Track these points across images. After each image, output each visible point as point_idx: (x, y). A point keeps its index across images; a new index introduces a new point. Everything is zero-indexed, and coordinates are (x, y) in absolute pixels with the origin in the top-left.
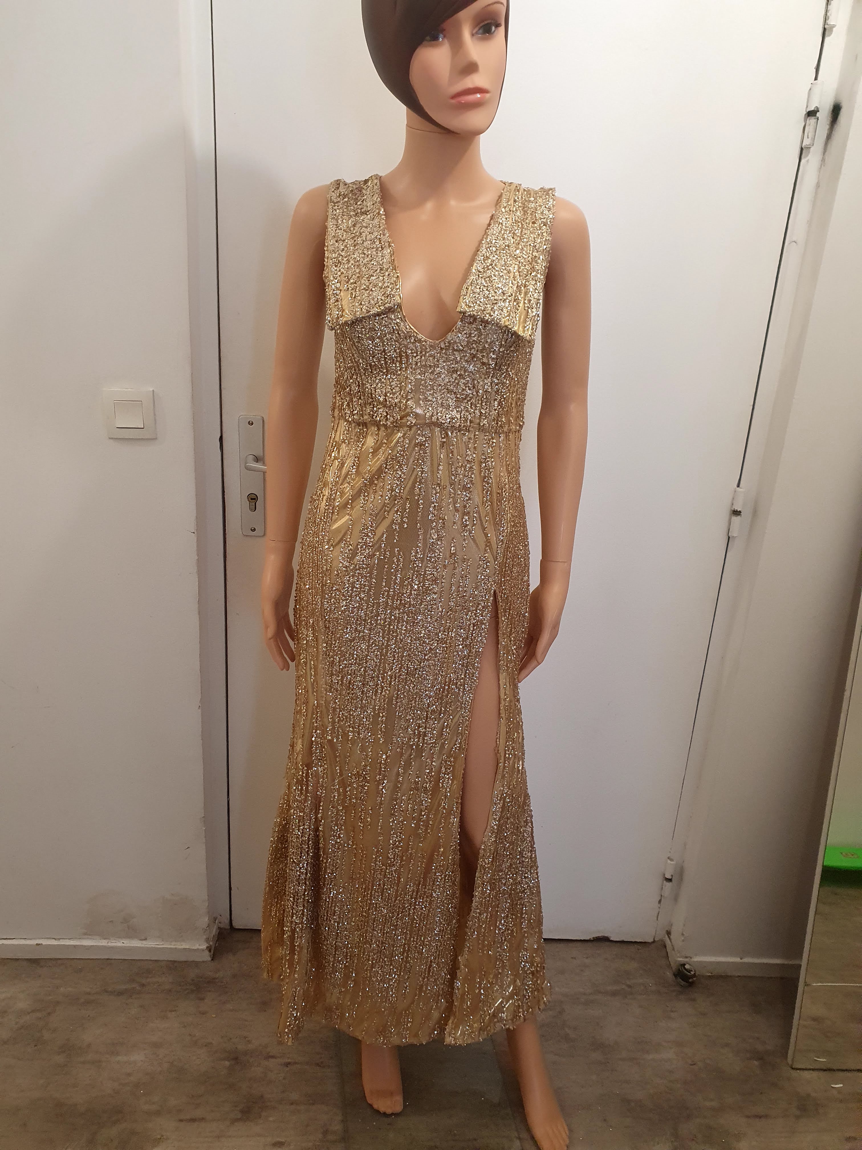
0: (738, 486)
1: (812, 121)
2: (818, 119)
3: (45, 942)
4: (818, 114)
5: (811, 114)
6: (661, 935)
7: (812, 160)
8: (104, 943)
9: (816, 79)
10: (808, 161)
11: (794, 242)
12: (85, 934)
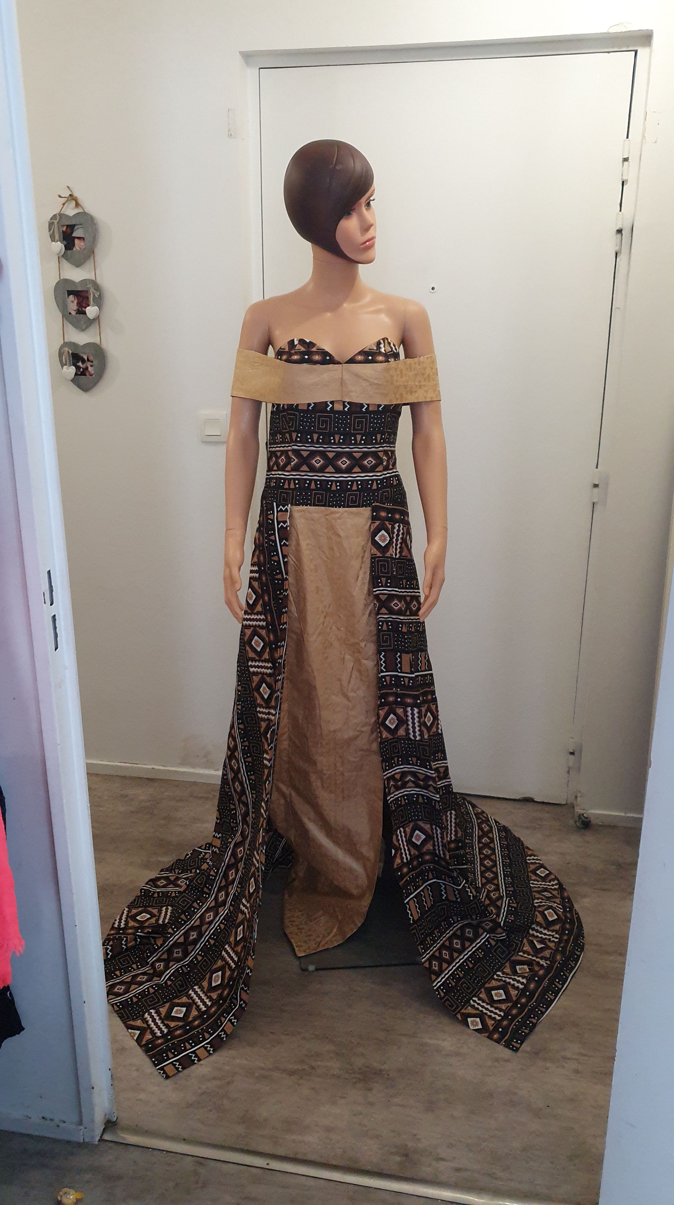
0: (597, 468)
1: (619, 236)
2: (622, 234)
3: (157, 767)
4: (623, 232)
5: (620, 231)
6: (571, 800)
7: (622, 258)
8: (192, 770)
9: (620, 211)
10: (621, 259)
11: (618, 308)
12: (181, 763)
